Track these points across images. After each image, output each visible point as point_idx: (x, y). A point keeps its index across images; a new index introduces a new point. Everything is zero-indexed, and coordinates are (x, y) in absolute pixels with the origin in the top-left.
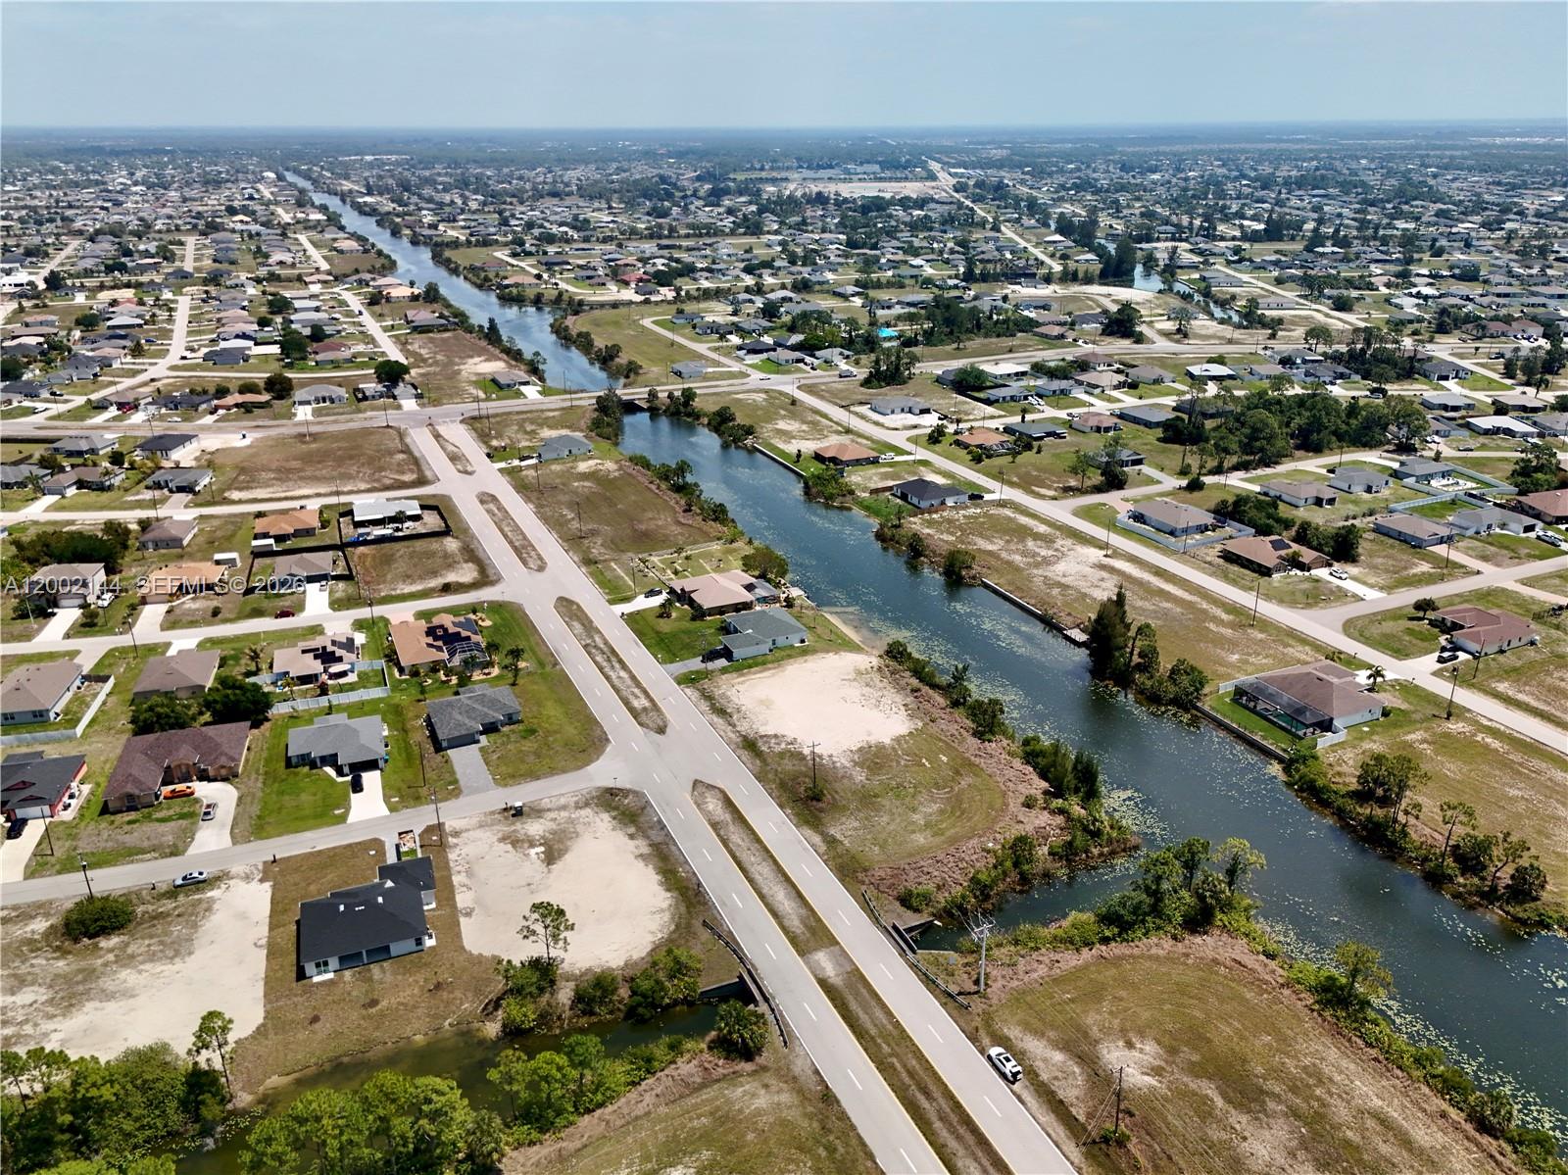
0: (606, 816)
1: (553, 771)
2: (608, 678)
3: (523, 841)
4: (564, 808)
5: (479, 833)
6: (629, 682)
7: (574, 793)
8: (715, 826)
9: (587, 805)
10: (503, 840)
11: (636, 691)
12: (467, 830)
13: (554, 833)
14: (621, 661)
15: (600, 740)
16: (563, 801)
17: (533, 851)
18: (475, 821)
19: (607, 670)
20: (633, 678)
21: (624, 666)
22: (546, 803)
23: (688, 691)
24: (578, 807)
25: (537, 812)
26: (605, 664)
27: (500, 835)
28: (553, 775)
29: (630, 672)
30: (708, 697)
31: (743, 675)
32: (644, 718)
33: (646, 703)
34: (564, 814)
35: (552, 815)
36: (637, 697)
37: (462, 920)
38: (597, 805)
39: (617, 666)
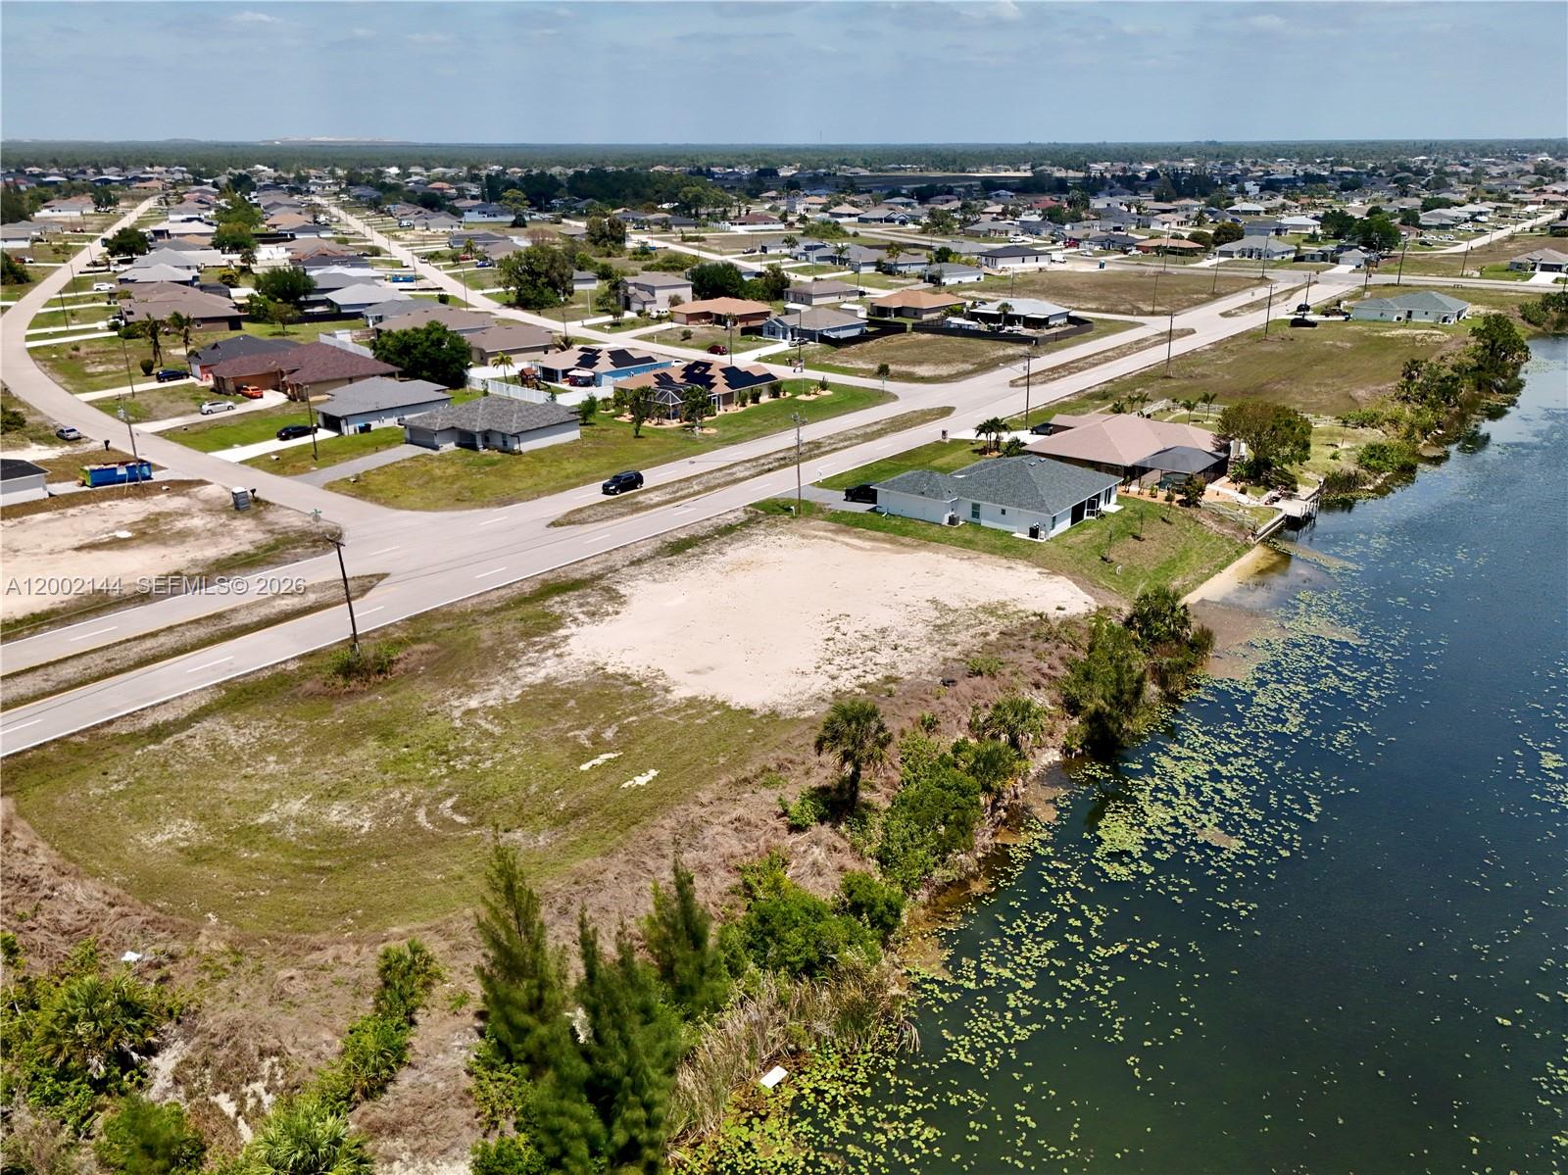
3: (152, 523)
21: (772, 470)
27: (172, 510)
30: (730, 530)
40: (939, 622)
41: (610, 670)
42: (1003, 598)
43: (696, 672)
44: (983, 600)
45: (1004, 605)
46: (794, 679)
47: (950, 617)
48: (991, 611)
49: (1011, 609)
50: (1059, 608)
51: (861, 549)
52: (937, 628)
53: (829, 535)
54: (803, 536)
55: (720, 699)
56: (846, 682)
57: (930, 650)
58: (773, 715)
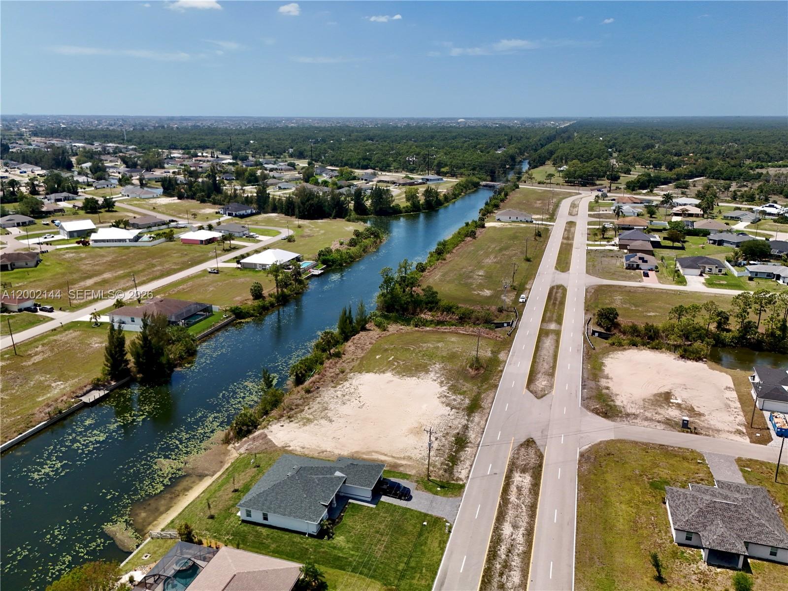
0: (618, 403)
1: (646, 447)
2: (529, 533)
3: (685, 409)
4: (646, 419)
5: (720, 426)
6: (511, 513)
7: (635, 424)
8: (552, 375)
9: (628, 415)
10: (700, 415)
11: (513, 498)
12: (728, 432)
13: (660, 406)
14: (493, 555)
15: (589, 458)
16: (646, 423)
17: (679, 401)
18: (724, 435)
19: (521, 549)
20: (501, 518)
21: (497, 540)
22: (661, 427)
23: (463, 475)
24: (636, 416)
25: (669, 423)
26: (516, 562)
27: (703, 418)
28: (646, 444)
29: (497, 529)
30: (454, 460)
31: (396, 466)
32: (533, 460)
33: (517, 478)
34: (648, 414)
35: (658, 417)
36: (519, 489)
37: (732, 386)
38: (621, 412)
39: (502, 550)
40: (327, 411)
41: (414, 378)
42: (305, 428)
43: (391, 381)
44: (312, 425)
45: (304, 425)
46: (361, 382)
47: (323, 414)
48: (309, 421)
49: (301, 423)
50: (282, 426)
51: (377, 452)
52: (326, 409)
54: (410, 458)
55: (377, 374)
56: (347, 384)
57: (326, 399)
58: (360, 373)
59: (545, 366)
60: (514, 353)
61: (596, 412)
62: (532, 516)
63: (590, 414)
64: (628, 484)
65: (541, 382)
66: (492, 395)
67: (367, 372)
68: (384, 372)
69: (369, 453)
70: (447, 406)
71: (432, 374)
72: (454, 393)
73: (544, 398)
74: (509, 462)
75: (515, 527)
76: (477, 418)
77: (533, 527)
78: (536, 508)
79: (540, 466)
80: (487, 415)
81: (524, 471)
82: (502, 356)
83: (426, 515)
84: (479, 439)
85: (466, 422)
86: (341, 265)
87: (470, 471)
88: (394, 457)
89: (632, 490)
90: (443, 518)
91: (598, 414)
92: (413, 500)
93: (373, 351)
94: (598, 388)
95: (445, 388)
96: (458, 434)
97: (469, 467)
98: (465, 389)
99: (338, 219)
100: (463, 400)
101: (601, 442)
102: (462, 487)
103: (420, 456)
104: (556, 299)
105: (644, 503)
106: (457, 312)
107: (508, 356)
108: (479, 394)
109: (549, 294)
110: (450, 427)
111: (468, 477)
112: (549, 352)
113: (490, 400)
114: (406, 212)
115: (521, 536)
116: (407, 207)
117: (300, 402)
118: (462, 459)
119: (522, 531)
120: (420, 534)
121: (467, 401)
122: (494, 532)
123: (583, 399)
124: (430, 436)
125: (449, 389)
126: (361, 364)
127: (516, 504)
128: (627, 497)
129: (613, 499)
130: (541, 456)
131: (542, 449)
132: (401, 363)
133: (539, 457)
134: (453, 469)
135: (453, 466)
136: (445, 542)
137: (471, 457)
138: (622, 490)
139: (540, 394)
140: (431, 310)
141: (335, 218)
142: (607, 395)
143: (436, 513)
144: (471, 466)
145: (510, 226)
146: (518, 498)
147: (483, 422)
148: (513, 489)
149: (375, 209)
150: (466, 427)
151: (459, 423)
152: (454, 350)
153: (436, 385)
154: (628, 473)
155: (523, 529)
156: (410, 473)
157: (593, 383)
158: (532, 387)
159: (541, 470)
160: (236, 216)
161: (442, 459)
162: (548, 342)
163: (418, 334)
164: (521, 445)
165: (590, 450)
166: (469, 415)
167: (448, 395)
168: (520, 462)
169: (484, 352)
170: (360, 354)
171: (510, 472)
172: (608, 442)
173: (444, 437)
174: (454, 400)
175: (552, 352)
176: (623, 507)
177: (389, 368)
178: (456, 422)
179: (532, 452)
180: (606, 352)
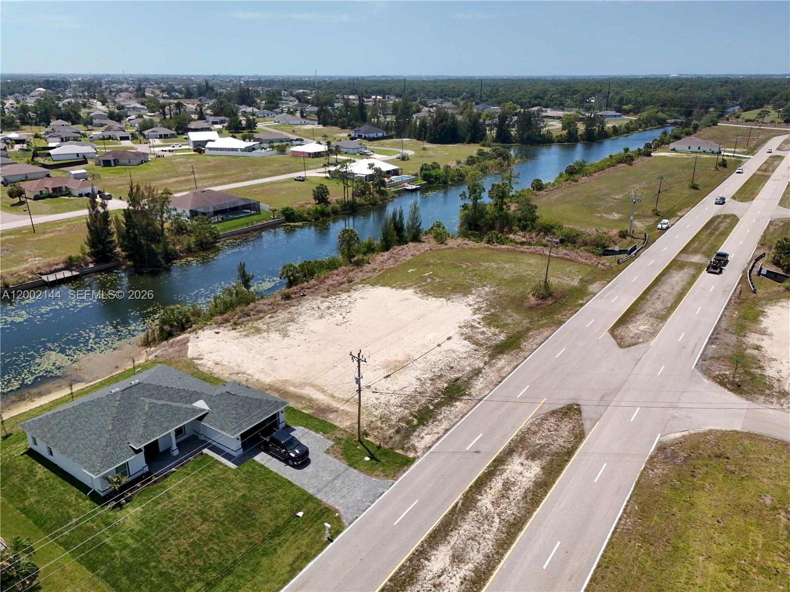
0: (770, 372)
6: (466, 527)
8: (662, 318)
9: (784, 394)
11: (485, 501)
15: (674, 455)
20: (440, 534)
23: (420, 445)
29: (422, 554)
30: (425, 416)
32: (561, 441)
33: (515, 465)
36: (507, 486)
38: (771, 387)
40: (290, 323)
41: (442, 299)
43: (407, 299)
44: (257, 337)
45: (247, 335)
46: (366, 296)
47: (283, 326)
48: (258, 331)
49: (245, 333)
51: (313, 386)
52: (292, 320)
53: (335, 404)
55: (394, 289)
56: (344, 296)
57: (303, 309)
58: (373, 285)
59: (656, 305)
60: (615, 284)
61: (722, 381)
62: (503, 545)
63: (707, 382)
64: (738, 521)
65: (639, 326)
66: (546, 334)
67: (382, 286)
68: (404, 288)
69: (303, 385)
70: (465, 339)
71: (471, 299)
72: (489, 325)
73: (633, 347)
74: (517, 435)
75: (457, 558)
76: (502, 362)
77: (494, 568)
78: (520, 529)
79: (570, 453)
80: (522, 359)
81: (533, 456)
82: (592, 288)
83: (310, 498)
84: (487, 392)
85: (482, 365)
86: (445, 183)
87: (438, 439)
88: (333, 396)
89: (743, 534)
90: (336, 511)
91: (722, 383)
92: (309, 469)
93: (409, 264)
94: (740, 347)
95: (478, 316)
96: (457, 379)
97: (442, 432)
98: (509, 321)
99: (472, 144)
100: (496, 335)
101: (710, 432)
102: (409, 462)
103: (375, 401)
104: (717, 228)
105: (763, 570)
106: (558, 233)
107: (603, 288)
108: (528, 330)
109: (708, 223)
110: (452, 368)
111: (430, 447)
112: (673, 289)
113: (538, 341)
114: (559, 142)
115: (458, 583)
116: (561, 136)
117: (265, 308)
118: (439, 418)
119: (466, 570)
120: (277, 532)
121: (502, 337)
122: (410, 560)
123: (703, 358)
124: (359, 367)
125: (483, 319)
126: (382, 276)
127: (485, 512)
128: (727, 549)
129: (695, 546)
130: (579, 436)
131: (587, 425)
132: (438, 280)
133: (576, 437)
134: (414, 431)
135: (417, 426)
136: (307, 558)
137: (456, 417)
138: (724, 530)
139: (628, 340)
140: (524, 229)
141: (469, 142)
142: (753, 357)
143: (329, 499)
144: (447, 430)
145: (686, 156)
146: (495, 504)
147: (508, 369)
148: (497, 484)
149: (521, 136)
150: (477, 372)
151: (470, 365)
152: (524, 274)
153: (469, 311)
154: (747, 499)
155: (471, 566)
156: (337, 424)
157: (734, 338)
158: (621, 331)
159: (568, 461)
160: (365, 138)
161: (407, 411)
162: (678, 278)
163: (486, 252)
164: (553, 413)
165: (679, 443)
166: (492, 356)
167: (478, 326)
168: (537, 440)
169: (569, 279)
170: (391, 264)
171: (510, 452)
172: (724, 433)
173: (432, 380)
174: (483, 333)
175: (678, 289)
176: (711, 567)
177: (416, 284)
178: (465, 363)
179: (566, 427)
180: (773, 298)
